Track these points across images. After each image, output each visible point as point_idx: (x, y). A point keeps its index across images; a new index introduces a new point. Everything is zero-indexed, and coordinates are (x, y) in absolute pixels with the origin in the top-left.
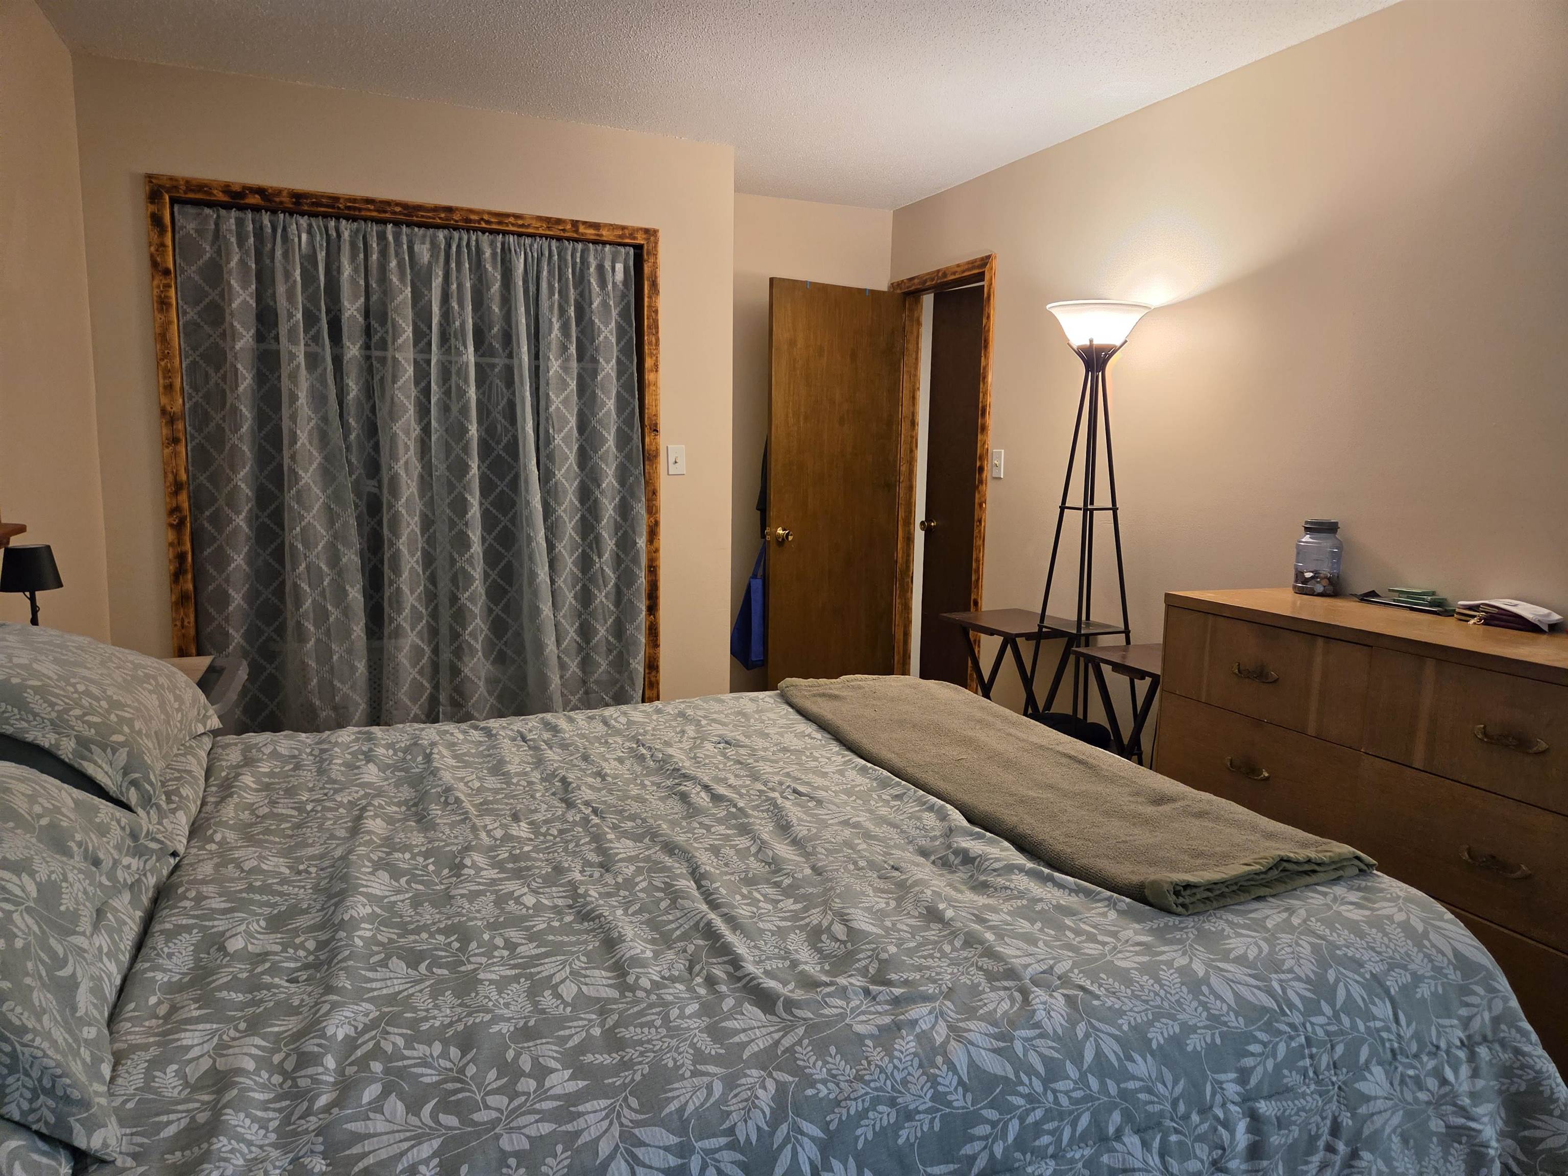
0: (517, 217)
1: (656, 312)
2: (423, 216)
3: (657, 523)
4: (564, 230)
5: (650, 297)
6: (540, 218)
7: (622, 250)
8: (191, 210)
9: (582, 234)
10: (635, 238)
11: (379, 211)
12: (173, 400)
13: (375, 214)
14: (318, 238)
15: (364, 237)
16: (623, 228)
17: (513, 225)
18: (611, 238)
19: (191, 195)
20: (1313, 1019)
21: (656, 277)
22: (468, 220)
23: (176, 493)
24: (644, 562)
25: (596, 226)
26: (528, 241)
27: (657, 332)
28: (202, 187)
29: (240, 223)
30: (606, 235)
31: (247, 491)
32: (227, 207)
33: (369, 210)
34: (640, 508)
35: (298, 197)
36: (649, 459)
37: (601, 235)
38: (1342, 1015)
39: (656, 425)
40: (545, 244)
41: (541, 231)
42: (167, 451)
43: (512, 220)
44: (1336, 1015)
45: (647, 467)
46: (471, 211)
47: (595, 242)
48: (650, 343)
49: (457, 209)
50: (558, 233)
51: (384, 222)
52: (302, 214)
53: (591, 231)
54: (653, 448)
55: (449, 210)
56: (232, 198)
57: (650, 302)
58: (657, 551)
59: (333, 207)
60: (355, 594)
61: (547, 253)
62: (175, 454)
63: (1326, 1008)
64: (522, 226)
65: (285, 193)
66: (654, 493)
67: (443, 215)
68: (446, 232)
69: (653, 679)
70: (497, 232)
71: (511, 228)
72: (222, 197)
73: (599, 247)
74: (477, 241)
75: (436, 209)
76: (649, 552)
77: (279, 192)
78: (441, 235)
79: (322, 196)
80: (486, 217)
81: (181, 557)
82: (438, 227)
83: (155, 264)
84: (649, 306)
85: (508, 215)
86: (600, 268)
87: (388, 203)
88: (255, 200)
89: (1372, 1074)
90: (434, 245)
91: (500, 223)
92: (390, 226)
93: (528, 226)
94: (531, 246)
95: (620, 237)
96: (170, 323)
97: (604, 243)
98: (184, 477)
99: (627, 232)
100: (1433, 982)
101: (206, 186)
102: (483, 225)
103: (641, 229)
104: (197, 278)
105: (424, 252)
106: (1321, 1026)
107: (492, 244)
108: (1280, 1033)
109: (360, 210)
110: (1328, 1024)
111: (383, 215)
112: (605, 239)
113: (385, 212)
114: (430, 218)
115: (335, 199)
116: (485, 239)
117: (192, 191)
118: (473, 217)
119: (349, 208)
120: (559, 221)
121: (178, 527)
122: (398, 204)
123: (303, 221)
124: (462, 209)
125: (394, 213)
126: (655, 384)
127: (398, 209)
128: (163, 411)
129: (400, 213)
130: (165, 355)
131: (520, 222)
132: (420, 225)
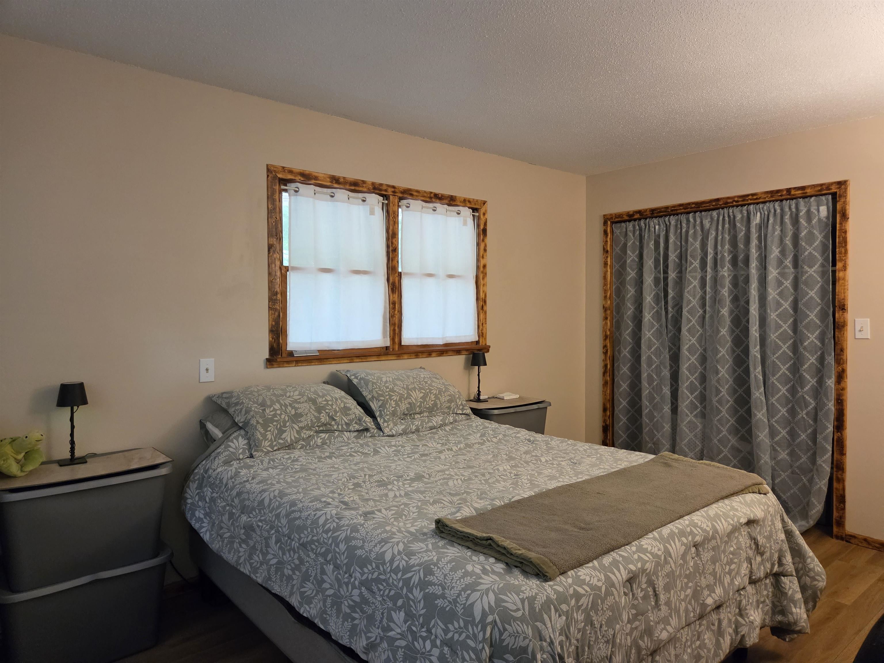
0: (753, 195)
1: (845, 232)
2: (704, 206)
3: (844, 371)
4: (781, 196)
5: (841, 224)
6: (767, 192)
7: (823, 198)
8: (618, 225)
9: (793, 195)
10: (830, 189)
11: (685, 209)
12: (607, 302)
13: (683, 211)
14: (662, 227)
15: (681, 222)
16: (821, 185)
17: (751, 200)
18: (813, 193)
19: (616, 220)
20: (392, 574)
21: (845, 210)
22: (727, 203)
23: (605, 340)
24: (832, 395)
25: (803, 188)
26: (761, 206)
27: (846, 245)
28: (620, 215)
29: (634, 226)
30: (809, 191)
31: (630, 340)
32: (629, 221)
33: (681, 209)
34: (830, 359)
35: (653, 211)
36: (838, 328)
37: (806, 193)
38: (401, 581)
39: (844, 305)
40: (771, 205)
41: (767, 199)
42: (604, 322)
43: (750, 197)
44: (399, 580)
45: (836, 333)
46: (729, 198)
47: (804, 197)
48: (840, 253)
49: (721, 199)
50: (778, 198)
51: (689, 213)
52: (656, 217)
53: (800, 192)
54: (842, 320)
55: (718, 200)
56: (630, 217)
57: (840, 227)
58: (843, 389)
59: (666, 212)
60: (667, 391)
61: (772, 211)
62: (606, 323)
63: (400, 575)
64: (757, 199)
65: (648, 211)
66: (842, 350)
67: (714, 204)
68: (717, 211)
69: (839, 476)
70: (742, 206)
71: (750, 202)
72: (626, 218)
73: (806, 200)
74: (733, 212)
75: (711, 201)
76: (837, 390)
77: (646, 210)
78: (715, 213)
79: (662, 208)
80: (736, 199)
81: (606, 366)
82: (713, 210)
83: (604, 249)
84: (840, 230)
85: (748, 195)
86: (809, 212)
87: (689, 204)
88: (637, 216)
89: (399, 613)
90: (712, 219)
91: (743, 201)
92: (691, 215)
93: (760, 198)
94: (763, 208)
95: (820, 191)
96: (607, 271)
97: (811, 196)
98: (608, 333)
99: (824, 187)
100: (447, 604)
101: (621, 214)
102: (735, 203)
103: (835, 183)
104: (619, 252)
105: (707, 224)
106: (393, 579)
107: (741, 212)
108: (379, 569)
109: (677, 210)
110: (395, 580)
111: (686, 210)
112: (808, 194)
113: (688, 208)
114: (708, 206)
115: (667, 208)
116: (737, 210)
117: (617, 218)
118: (729, 201)
119: (672, 211)
120: (778, 191)
121: (605, 353)
122: (693, 203)
123: (656, 221)
124: (724, 198)
125: (692, 208)
126: (844, 279)
127: (693, 206)
128: (604, 307)
129: (694, 207)
130: (605, 285)
131: (755, 197)
132: (705, 211)
